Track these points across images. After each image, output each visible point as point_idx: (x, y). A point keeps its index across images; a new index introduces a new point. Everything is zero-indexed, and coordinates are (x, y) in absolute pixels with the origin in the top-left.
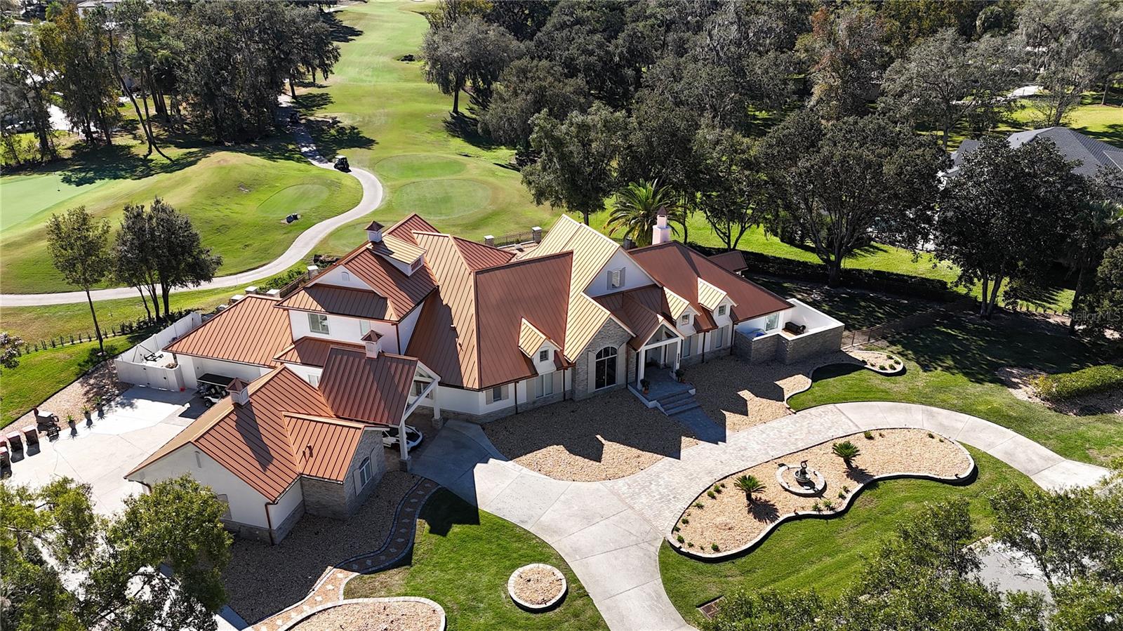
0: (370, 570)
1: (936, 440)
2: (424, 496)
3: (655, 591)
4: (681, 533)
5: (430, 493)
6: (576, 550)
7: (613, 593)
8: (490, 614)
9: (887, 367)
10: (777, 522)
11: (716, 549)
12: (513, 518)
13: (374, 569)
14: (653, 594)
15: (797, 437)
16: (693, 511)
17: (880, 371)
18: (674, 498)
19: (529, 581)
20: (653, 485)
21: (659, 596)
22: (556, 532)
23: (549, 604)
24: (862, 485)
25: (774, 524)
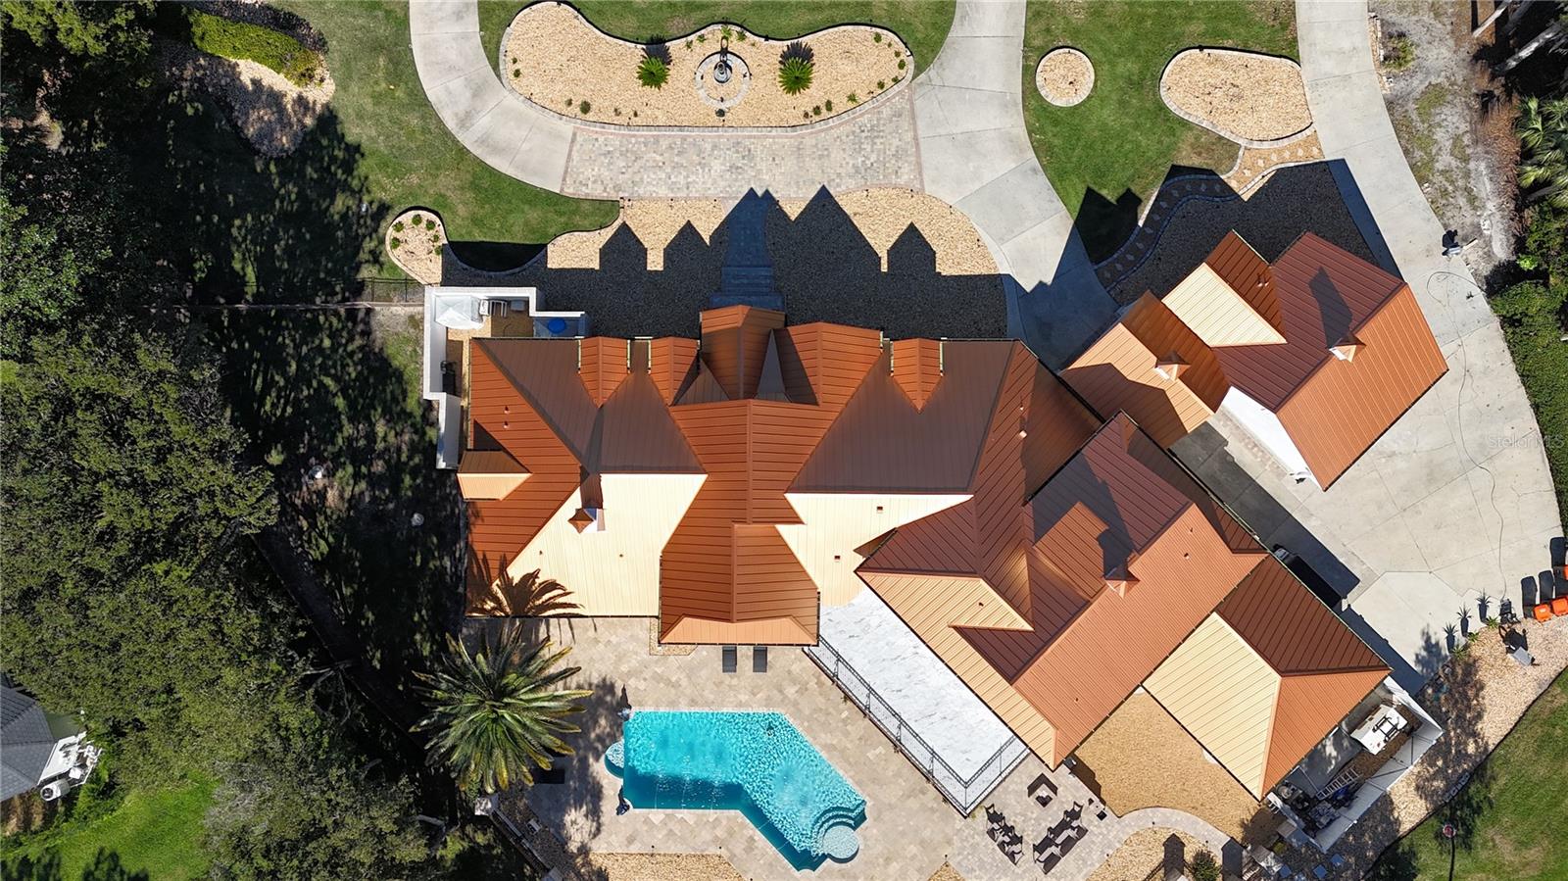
0: (1205, 177)
1: (518, 66)
2: (1117, 260)
3: (962, 25)
4: (896, 72)
5: (1110, 260)
6: (1005, 106)
7: (1001, 40)
8: (1120, 69)
9: (424, 224)
10: (796, 41)
11: (878, 38)
12: (1042, 180)
13: (1201, 176)
14: (966, 23)
15: (658, 158)
16: (862, 96)
17: (438, 222)
18: (863, 131)
19: (1071, 83)
20: (872, 161)
21: (963, 17)
22: (1011, 141)
23: (1067, 50)
24: (667, 44)
25: (800, 40)
